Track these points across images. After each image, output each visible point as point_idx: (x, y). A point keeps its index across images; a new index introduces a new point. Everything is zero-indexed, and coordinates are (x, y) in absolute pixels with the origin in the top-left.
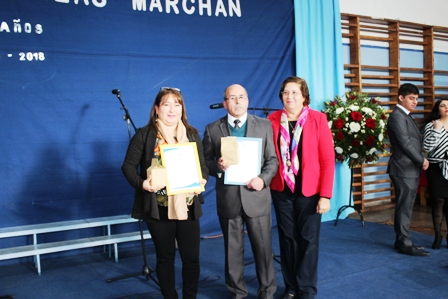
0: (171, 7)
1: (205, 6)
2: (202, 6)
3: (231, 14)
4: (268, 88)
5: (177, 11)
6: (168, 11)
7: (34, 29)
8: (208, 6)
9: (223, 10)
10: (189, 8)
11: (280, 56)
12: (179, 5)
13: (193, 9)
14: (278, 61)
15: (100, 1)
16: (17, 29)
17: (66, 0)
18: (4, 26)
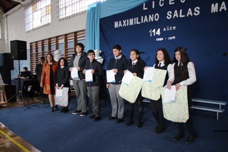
7: (173, 28)
15: (197, 13)
16: (168, 29)
17: (184, 16)
18: (165, 29)
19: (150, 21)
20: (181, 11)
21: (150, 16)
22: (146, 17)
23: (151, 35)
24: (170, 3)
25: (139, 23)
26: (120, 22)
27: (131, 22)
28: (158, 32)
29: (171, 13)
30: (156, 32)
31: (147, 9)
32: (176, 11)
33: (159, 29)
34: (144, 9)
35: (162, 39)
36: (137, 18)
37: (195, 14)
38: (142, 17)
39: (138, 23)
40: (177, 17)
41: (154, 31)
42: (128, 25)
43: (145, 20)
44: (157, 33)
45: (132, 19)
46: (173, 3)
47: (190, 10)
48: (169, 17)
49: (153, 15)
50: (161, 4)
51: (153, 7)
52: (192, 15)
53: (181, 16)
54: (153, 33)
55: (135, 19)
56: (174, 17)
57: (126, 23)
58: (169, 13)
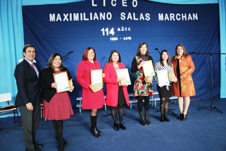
0: (172, 19)
1: (184, 17)
2: (183, 17)
3: (194, 19)
4: (209, 46)
5: (174, 20)
6: (171, 20)
7: (128, 29)
8: (185, 17)
9: (191, 18)
10: (178, 18)
11: (213, 33)
12: (175, 17)
13: (180, 18)
14: (212, 36)
15: (148, 18)
16: (123, 30)
17: (137, 19)
18: (119, 29)
19: (101, 19)
20: (134, 14)
21: (101, 14)
22: (96, 14)
23: (104, 34)
24: (123, 5)
25: (88, 19)
26: (59, 15)
27: (76, 17)
28: (112, 32)
29: (125, 14)
30: (109, 30)
31: (96, 5)
32: (130, 14)
33: (113, 29)
34: (93, 5)
35: (117, 39)
36: (84, 14)
37: (146, 19)
38: (91, 14)
39: (85, 19)
40: (131, 19)
41: (107, 30)
42: (71, 20)
43: (95, 18)
44: (110, 33)
45: (78, 14)
46: (126, 6)
47: (141, 14)
48: (123, 18)
49: (104, 13)
50: (114, 4)
51: (104, 5)
52: (144, 19)
53: (135, 19)
54: (105, 32)
55: (81, 14)
56: (128, 19)
57: (68, 17)
58: (123, 15)
